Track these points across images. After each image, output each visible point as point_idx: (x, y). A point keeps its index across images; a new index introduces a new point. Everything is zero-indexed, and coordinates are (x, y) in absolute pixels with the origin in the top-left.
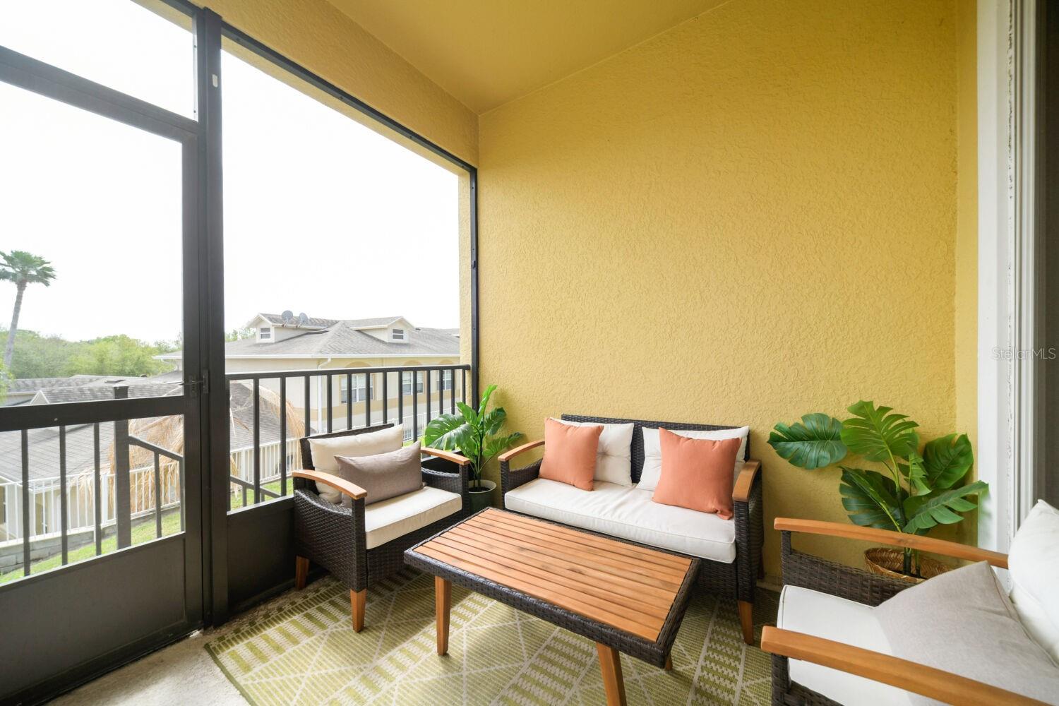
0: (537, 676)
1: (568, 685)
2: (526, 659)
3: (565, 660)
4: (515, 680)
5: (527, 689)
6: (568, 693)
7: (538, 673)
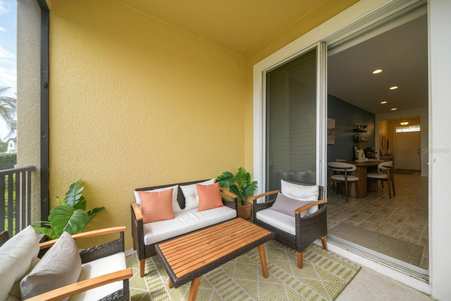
0: (222, 288)
1: (230, 280)
2: (212, 289)
3: (219, 277)
4: (220, 295)
5: (227, 293)
6: (234, 281)
7: (221, 287)
